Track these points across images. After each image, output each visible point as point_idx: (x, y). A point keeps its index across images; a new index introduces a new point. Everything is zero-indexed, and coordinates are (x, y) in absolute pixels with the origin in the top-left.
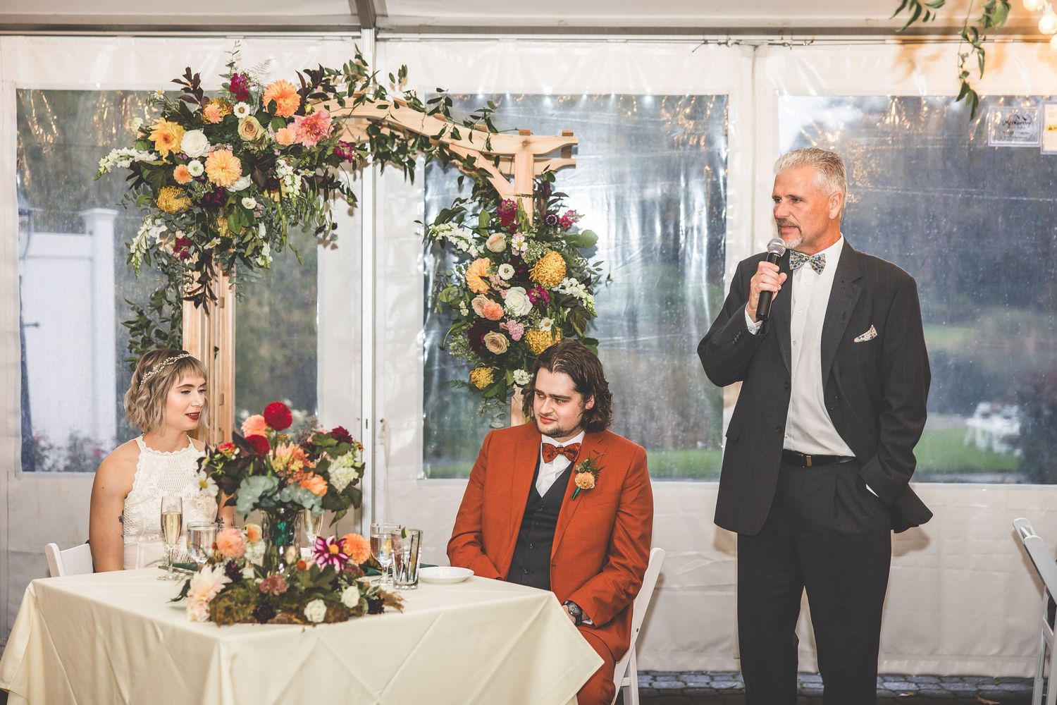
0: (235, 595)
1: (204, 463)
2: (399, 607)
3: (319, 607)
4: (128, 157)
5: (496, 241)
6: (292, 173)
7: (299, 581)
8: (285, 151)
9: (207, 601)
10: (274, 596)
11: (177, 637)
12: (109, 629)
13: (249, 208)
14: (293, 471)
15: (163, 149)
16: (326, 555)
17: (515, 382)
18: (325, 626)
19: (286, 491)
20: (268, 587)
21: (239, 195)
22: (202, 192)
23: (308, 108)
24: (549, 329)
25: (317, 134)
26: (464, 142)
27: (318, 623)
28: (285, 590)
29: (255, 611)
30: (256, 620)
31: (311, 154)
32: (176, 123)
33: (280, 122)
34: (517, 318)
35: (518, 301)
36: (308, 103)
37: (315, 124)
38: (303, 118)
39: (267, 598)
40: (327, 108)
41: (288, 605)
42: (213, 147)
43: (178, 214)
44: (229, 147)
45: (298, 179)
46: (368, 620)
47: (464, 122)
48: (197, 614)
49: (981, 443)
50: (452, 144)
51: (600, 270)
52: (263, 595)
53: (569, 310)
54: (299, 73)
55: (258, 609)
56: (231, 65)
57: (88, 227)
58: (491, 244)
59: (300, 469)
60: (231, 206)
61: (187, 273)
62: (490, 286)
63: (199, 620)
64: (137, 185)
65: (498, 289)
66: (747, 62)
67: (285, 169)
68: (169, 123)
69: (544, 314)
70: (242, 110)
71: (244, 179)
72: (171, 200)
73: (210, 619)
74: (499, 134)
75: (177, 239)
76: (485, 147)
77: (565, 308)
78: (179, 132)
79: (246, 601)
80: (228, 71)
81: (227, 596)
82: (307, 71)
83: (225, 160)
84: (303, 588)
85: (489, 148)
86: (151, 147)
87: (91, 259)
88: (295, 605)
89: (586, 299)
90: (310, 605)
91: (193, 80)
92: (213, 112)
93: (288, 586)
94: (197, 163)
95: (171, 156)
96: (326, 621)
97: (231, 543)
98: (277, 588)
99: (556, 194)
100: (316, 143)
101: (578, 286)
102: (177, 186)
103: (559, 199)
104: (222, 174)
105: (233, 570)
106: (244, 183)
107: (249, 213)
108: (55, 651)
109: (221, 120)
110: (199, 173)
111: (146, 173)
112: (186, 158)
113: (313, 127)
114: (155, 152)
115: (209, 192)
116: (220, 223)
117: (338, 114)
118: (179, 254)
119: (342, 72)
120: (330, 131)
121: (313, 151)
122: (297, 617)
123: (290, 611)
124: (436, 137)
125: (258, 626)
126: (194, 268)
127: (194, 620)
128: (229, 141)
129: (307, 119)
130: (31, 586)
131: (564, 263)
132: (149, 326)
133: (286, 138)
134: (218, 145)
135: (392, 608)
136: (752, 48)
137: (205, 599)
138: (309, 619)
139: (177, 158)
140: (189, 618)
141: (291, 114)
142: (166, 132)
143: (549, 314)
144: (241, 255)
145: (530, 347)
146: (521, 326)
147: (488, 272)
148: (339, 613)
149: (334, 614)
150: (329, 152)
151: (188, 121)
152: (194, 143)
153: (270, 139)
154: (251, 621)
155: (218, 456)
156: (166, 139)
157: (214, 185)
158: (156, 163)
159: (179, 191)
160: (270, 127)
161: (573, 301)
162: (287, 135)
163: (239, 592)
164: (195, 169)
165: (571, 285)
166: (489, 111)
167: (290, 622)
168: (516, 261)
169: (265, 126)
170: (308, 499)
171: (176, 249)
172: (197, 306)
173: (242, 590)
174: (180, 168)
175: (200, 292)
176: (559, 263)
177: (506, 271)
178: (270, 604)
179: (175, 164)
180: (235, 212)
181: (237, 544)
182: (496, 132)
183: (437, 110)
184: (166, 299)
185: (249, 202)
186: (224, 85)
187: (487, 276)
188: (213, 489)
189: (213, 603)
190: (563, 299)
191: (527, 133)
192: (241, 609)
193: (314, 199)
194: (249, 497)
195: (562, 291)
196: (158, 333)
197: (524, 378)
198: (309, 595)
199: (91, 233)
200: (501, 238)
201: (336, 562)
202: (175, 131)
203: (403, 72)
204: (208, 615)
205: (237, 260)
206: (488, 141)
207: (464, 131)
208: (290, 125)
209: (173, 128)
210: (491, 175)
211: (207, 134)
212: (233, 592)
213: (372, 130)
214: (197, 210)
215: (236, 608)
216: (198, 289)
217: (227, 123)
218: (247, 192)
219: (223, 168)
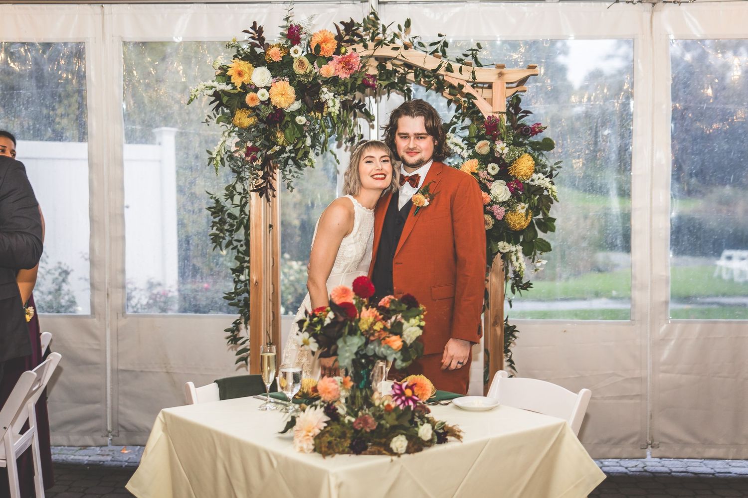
0: (334, 431)
1: (306, 324)
2: (458, 437)
3: (402, 441)
4: (212, 88)
5: (483, 147)
6: (333, 98)
7: (384, 419)
8: (327, 82)
9: (312, 436)
10: (366, 432)
11: (289, 466)
12: (228, 453)
13: (301, 124)
14: (376, 330)
15: (237, 81)
16: (403, 398)
17: (499, 251)
18: (406, 456)
19: (371, 347)
20: (361, 425)
21: (293, 115)
22: (267, 112)
23: (343, 50)
24: (524, 211)
25: (350, 69)
26: (456, 74)
27: (402, 454)
28: (375, 427)
29: (351, 444)
30: (352, 452)
31: (345, 84)
32: (247, 62)
33: (322, 60)
34: (499, 203)
35: (500, 191)
36: (343, 46)
37: (349, 61)
38: (340, 57)
39: (360, 434)
40: (355, 50)
41: (378, 440)
42: (275, 79)
43: (248, 129)
44: (287, 79)
45: (337, 101)
46: (437, 449)
47: (457, 59)
48: (305, 446)
49: (725, 276)
50: (446, 75)
51: (560, 167)
52: (357, 432)
53: (538, 196)
54: (335, 24)
55: (354, 443)
56: (287, 19)
57: (158, 140)
58: (479, 148)
59: (381, 329)
60: (287, 122)
61: (255, 172)
62: (479, 180)
63: (306, 451)
64: (217, 108)
65: (485, 181)
66: (647, 16)
67: (327, 95)
68: (242, 62)
69: (519, 201)
70: (296, 52)
71: (297, 102)
72: (244, 119)
73: (315, 450)
74: (484, 68)
75: (248, 147)
76: (471, 78)
77: (535, 195)
78: (249, 69)
79: (343, 436)
80: (285, 23)
81: (328, 432)
82: (342, 23)
83: (284, 88)
84: (388, 426)
85: (474, 78)
86: (228, 80)
87: (160, 161)
88: (383, 440)
89: (551, 189)
90: (395, 439)
91: (258, 31)
92: (275, 55)
93: (377, 423)
94: (264, 91)
95: (243, 86)
96: (408, 451)
97: (330, 390)
98: (368, 426)
99: (524, 112)
100: (349, 76)
101: (545, 179)
102: (248, 108)
103: (526, 116)
104: (283, 99)
105: (330, 410)
106: (297, 105)
107: (300, 127)
108: (181, 468)
109: (281, 59)
110: (265, 98)
111: (225, 99)
112: (254, 87)
113: (347, 64)
114: (232, 83)
115: (271, 113)
116: (279, 135)
117: (364, 54)
118: (250, 158)
119: (363, 25)
120: (360, 67)
121: (346, 81)
122: (385, 450)
123: (379, 444)
124: (435, 71)
125: (354, 457)
126: (260, 168)
127: (302, 450)
128: (286, 75)
129: (343, 58)
130: (160, 415)
131: (534, 162)
132: (223, 210)
133: (328, 71)
134: (278, 77)
135: (453, 438)
136: (651, 5)
137: (311, 434)
138: (395, 451)
139: (248, 88)
140: (298, 449)
141: (331, 54)
142: (239, 69)
143: (523, 200)
144: (293, 159)
145: (509, 224)
146: (503, 209)
147: (477, 169)
148: (416, 445)
149: (413, 446)
150: (359, 82)
151: (255, 59)
152: (260, 76)
153: (316, 73)
154: (348, 453)
155: (315, 319)
156: (240, 74)
157: (275, 107)
158: (233, 92)
159: (249, 112)
160: (315, 64)
161: (539, 189)
162: (329, 70)
163: (336, 428)
164: (263, 95)
165: (539, 178)
166: (477, 50)
167: (380, 453)
168: (498, 160)
169: (312, 63)
170: (391, 354)
171: (247, 154)
172: (261, 196)
173: (338, 427)
174: (251, 95)
175: (264, 185)
176: (530, 162)
177: (493, 168)
178: (363, 439)
179: (247, 93)
180: (290, 126)
181: (335, 389)
182: (481, 66)
183: (436, 51)
184: (236, 191)
185: (301, 120)
186: (282, 34)
187: (476, 172)
188: (314, 346)
189: (317, 438)
190: (533, 189)
191: (503, 67)
192: (340, 442)
193: (347, 117)
194: (347, 354)
195: (532, 183)
196: (230, 215)
197: (506, 248)
198: (394, 431)
199: (160, 144)
200: (486, 144)
201: (411, 403)
202: (247, 68)
203: (408, 23)
204: (312, 447)
205: (290, 162)
206: (473, 73)
207: (456, 66)
208: (330, 63)
209: (245, 66)
210: (475, 98)
211: (270, 69)
212: (331, 428)
213: (380, 67)
214: (262, 126)
215: (336, 442)
216: (262, 184)
217: (285, 61)
218: (299, 112)
219: (282, 95)
